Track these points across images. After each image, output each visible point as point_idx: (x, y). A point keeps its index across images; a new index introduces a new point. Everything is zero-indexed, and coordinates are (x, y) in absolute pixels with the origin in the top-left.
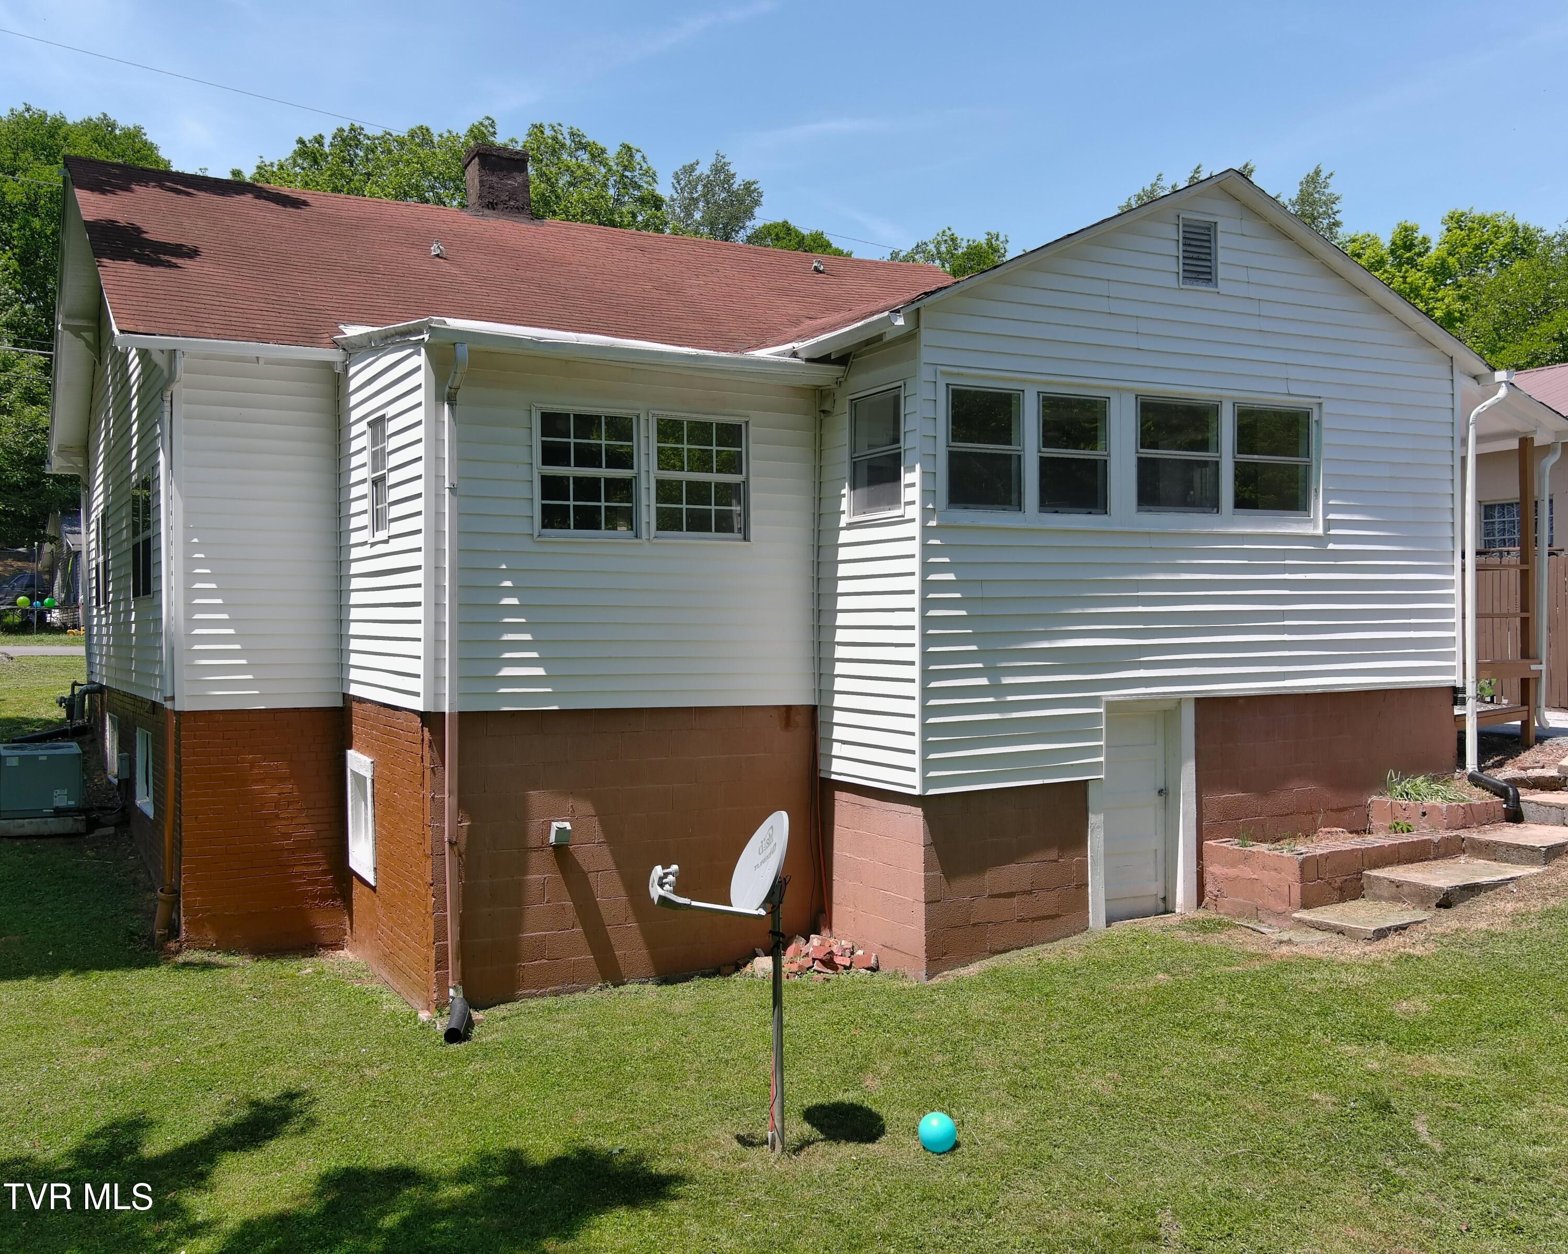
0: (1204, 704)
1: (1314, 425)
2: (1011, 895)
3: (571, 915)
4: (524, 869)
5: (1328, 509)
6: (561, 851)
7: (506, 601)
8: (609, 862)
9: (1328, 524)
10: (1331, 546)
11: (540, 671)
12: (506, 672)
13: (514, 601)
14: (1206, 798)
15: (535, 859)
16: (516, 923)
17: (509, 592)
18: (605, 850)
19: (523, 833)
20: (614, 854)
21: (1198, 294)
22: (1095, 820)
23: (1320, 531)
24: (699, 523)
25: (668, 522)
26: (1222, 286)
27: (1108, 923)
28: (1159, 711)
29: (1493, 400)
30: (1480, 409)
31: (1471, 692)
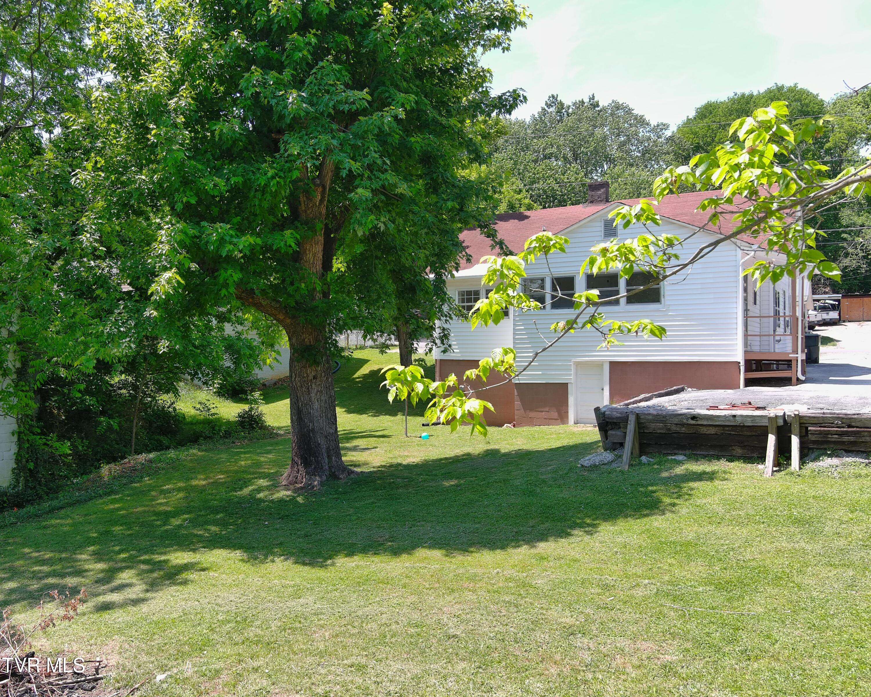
0: (613, 364)
2: (542, 411)
5: (667, 301)
9: (667, 306)
10: (670, 313)
13: (453, 335)
14: (614, 392)
22: (571, 394)
23: (664, 309)
26: (620, 237)
27: (575, 423)
28: (600, 365)
29: (748, 257)
30: (743, 260)
31: (742, 363)
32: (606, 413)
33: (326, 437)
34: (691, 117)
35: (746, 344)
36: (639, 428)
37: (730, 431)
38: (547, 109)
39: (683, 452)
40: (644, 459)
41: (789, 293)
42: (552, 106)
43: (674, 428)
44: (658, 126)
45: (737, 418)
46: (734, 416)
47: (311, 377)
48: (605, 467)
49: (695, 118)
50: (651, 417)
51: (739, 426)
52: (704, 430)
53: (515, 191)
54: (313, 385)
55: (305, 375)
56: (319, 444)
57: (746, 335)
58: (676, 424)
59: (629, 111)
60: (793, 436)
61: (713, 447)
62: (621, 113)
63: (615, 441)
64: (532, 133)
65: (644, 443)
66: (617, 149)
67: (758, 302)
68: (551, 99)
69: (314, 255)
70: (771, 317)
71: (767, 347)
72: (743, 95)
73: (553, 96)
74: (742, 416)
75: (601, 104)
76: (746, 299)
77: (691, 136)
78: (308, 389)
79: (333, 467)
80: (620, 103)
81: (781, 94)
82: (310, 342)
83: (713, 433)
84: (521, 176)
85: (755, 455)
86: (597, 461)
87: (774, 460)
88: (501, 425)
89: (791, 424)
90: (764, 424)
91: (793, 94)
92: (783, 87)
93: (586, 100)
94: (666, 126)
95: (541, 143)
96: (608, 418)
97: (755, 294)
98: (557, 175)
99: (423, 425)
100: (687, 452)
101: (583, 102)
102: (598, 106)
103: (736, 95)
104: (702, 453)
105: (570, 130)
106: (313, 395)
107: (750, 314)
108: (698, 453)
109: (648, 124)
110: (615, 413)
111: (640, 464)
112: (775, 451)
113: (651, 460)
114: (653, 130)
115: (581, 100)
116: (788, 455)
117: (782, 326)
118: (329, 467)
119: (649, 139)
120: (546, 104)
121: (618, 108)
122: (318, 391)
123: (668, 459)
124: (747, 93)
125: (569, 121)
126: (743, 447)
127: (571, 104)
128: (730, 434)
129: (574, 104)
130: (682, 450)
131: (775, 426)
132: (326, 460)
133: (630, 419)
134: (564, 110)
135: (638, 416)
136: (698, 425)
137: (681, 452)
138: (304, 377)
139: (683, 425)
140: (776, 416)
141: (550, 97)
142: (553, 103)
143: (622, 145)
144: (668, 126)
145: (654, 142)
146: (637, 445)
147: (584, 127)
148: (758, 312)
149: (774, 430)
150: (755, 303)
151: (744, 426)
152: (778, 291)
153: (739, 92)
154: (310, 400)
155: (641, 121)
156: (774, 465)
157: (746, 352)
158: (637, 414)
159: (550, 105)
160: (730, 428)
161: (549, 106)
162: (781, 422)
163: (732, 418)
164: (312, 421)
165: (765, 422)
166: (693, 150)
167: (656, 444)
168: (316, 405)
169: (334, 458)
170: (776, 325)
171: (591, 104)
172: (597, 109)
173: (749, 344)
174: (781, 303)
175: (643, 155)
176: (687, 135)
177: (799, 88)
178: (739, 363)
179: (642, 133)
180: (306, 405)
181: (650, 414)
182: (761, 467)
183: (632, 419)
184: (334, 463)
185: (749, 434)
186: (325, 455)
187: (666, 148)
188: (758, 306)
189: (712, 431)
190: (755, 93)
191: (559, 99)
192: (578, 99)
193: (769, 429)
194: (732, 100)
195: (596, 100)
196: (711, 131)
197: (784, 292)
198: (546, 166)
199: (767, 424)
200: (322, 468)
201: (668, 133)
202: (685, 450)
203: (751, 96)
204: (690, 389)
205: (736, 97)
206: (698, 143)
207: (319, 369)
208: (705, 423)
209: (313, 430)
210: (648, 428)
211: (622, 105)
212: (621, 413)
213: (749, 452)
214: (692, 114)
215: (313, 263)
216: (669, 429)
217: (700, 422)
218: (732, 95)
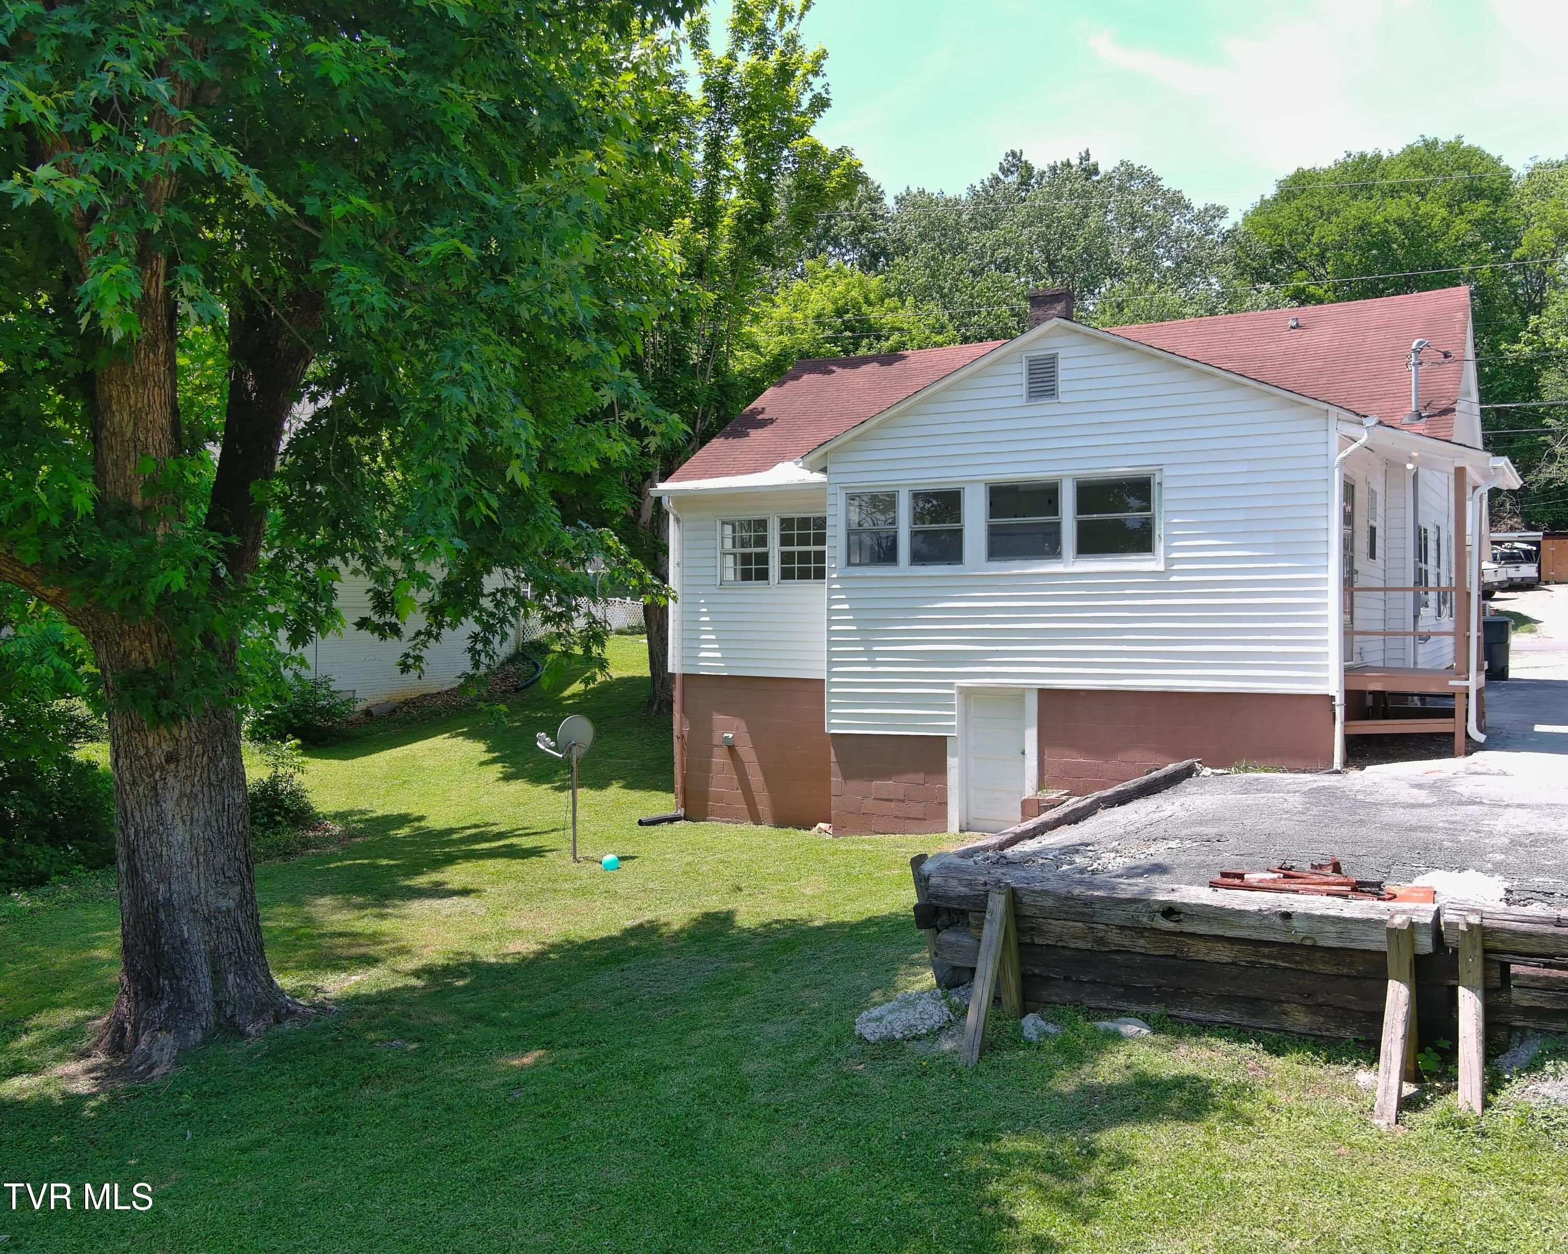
0: (1046, 695)
1: (1157, 487)
2: (891, 800)
3: (736, 783)
4: (710, 755)
5: (1168, 549)
6: (731, 749)
7: (702, 619)
8: (754, 758)
9: (1169, 561)
10: (1174, 578)
11: (719, 655)
12: (703, 654)
13: (707, 619)
14: (1048, 759)
15: (716, 751)
16: (706, 782)
17: (705, 614)
18: (752, 751)
19: (711, 737)
20: (757, 754)
21: (1045, 407)
22: (953, 763)
23: (1161, 567)
24: (804, 575)
25: (787, 574)
26: (1063, 398)
27: (961, 831)
28: (1016, 696)
29: (1355, 446)
30: (1343, 455)
31: (1339, 700)
32: (933, 881)
33: (207, 920)
34: (1268, 197)
35: (1348, 652)
36: (1019, 930)
37: (1275, 958)
38: (1002, 177)
39: (1142, 1009)
40: (1031, 1024)
41: (1448, 530)
42: (1012, 173)
43: (1115, 938)
44: (1206, 210)
45: (1295, 923)
46: (1287, 916)
47: (159, 757)
48: (919, 1047)
49: (1275, 199)
50: (1049, 902)
51: (1302, 946)
52: (1199, 951)
53: (933, 329)
54: (170, 780)
55: (142, 752)
56: (184, 942)
57: (1349, 632)
58: (1122, 928)
59: (1152, 182)
60: (1462, 991)
61: (1226, 1000)
62: (1136, 185)
63: (957, 963)
64: (971, 220)
65: (1035, 975)
66: (1129, 254)
67: (1379, 552)
68: (1010, 158)
69: (136, 416)
70: (1409, 589)
71: (1399, 654)
72: (1363, 157)
73: (1013, 154)
74: (1309, 917)
75: (1102, 169)
76: (1348, 545)
77: (1268, 232)
78: (155, 788)
79: (227, 1003)
80: (1136, 167)
81: (1434, 155)
82: (146, 661)
83: (1226, 959)
84: (946, 301)
85: (1348, 1034)
86: (898, 1026)
87: (1405, 1061)
88: (809, 826)
89: (1456, 951)
90: (1373, 947)
91: (1456, 156)
92: (1435, 142)
93: (1075, 161)
94: (1221, 212)
95: (988, 238)
96: (937, 897)
97: (1373, 530)
98: (1014, 300)
99: (641, 823)
100: (1156, 1010)
101: (1068, 165)
102: (1096, 172)
103: (1349, 156)
104: (1193, 1015)
105: (1040, 215)
106: (169, 806)
107: (1360, 582)
108: (1184, 1013)
109: (1187, 207)
110: (955, 883)
111: (1018, 1040)
112: (1407, 1037)
113: (1051, 1028)
114: (1198, 218)
115: (1065, 160)
116: (1445, 1044)
117: (1433, 603)
118: (218, 1005)
119: (1191, 234)
120: (1001, 168)
121: (1131, 176)
122: (182, 795)
123: (1095, 1030)
124: (1370, 153)
125: (1037, 197)
126: (1315, 1008)
127: (1046, 169)
128: (1276, 967)
129: (1054, 169)
130: (1139, 1003)
131: (1407, 957)
132: (206, 984)
133: (990, 904)
134: (1033, 180)
135: (1014, 897)
136: (1182, 934)
137: (1135, 1008)
138: (138, 758)
139: (1141, 931)
140: (1412, 925)
141: (1007, 155)
142: (1014, 165)
143: (1137, 246)
144: (1225, 212)
145: (1199, 239)
146: (1012, 982)
147: (1065, 207)
148: (1380, 574)
149: (1406, 969)
150: (1372, 555)
151: (1315, 948)
152: (1423, 526)
153: (1355, 151)
154: (161, 821)
155: (1176, 202)
156: (1406, 1076)
157: (1348, 671)
158: (1014, 890)
159: (1008, 170)
160: (1275, 950)
161: (1006, 171)
162: (1425, 944)
163: (1278, 921)
164: (165, 879)
165: (1376, 942)
166: (1273, 259)
167: (1067, 979)
168: (180, 834)
169: (231, 977)
170: (1419, 604)
171: (1084, 170)
172: (1095, 178)
173: (1356, 649)
174: (1432, 553)
175: (1178, 265)
176: (1261, 230)
177: (1465, 144)
178: (1333, 698)
179: (1177, 223)
180: (148, 833)
181: (1045, 893)
182: (1363, 1077)
183: (997, 904)
184: (234, 991)
185: (1330, 970)
186: (204, 971)
187: (1220, 252)
188: (1379, 561)
189: (1223, 954)
190: (1385, 154)
191: (1023, 159)
192: (1060, 159)
193: (1392, 964)
194: (1342, 165)
195: (1092, 161)
196: (1304, 223)
197: (1438, 528)
198: (994, 282)
199: (1384, 948)
200: (191, 1010)
201: (1226, 224)
202: (1148, 1003)
203: (1378, 158)
204: (1207, 771)
205: (1350, 160)
206: (1281, 245)
207: (184, 733)
208: (1203, 929)
209: (168, 901)
210: (1043, 933)
211: (1139, 169)
212: (970, 884)
213: (1332, 1025)
214: (1270, 191)
215: (135, 439)
216: (1101, 941)
217: (1187, 927)
218: (1341, 157)
